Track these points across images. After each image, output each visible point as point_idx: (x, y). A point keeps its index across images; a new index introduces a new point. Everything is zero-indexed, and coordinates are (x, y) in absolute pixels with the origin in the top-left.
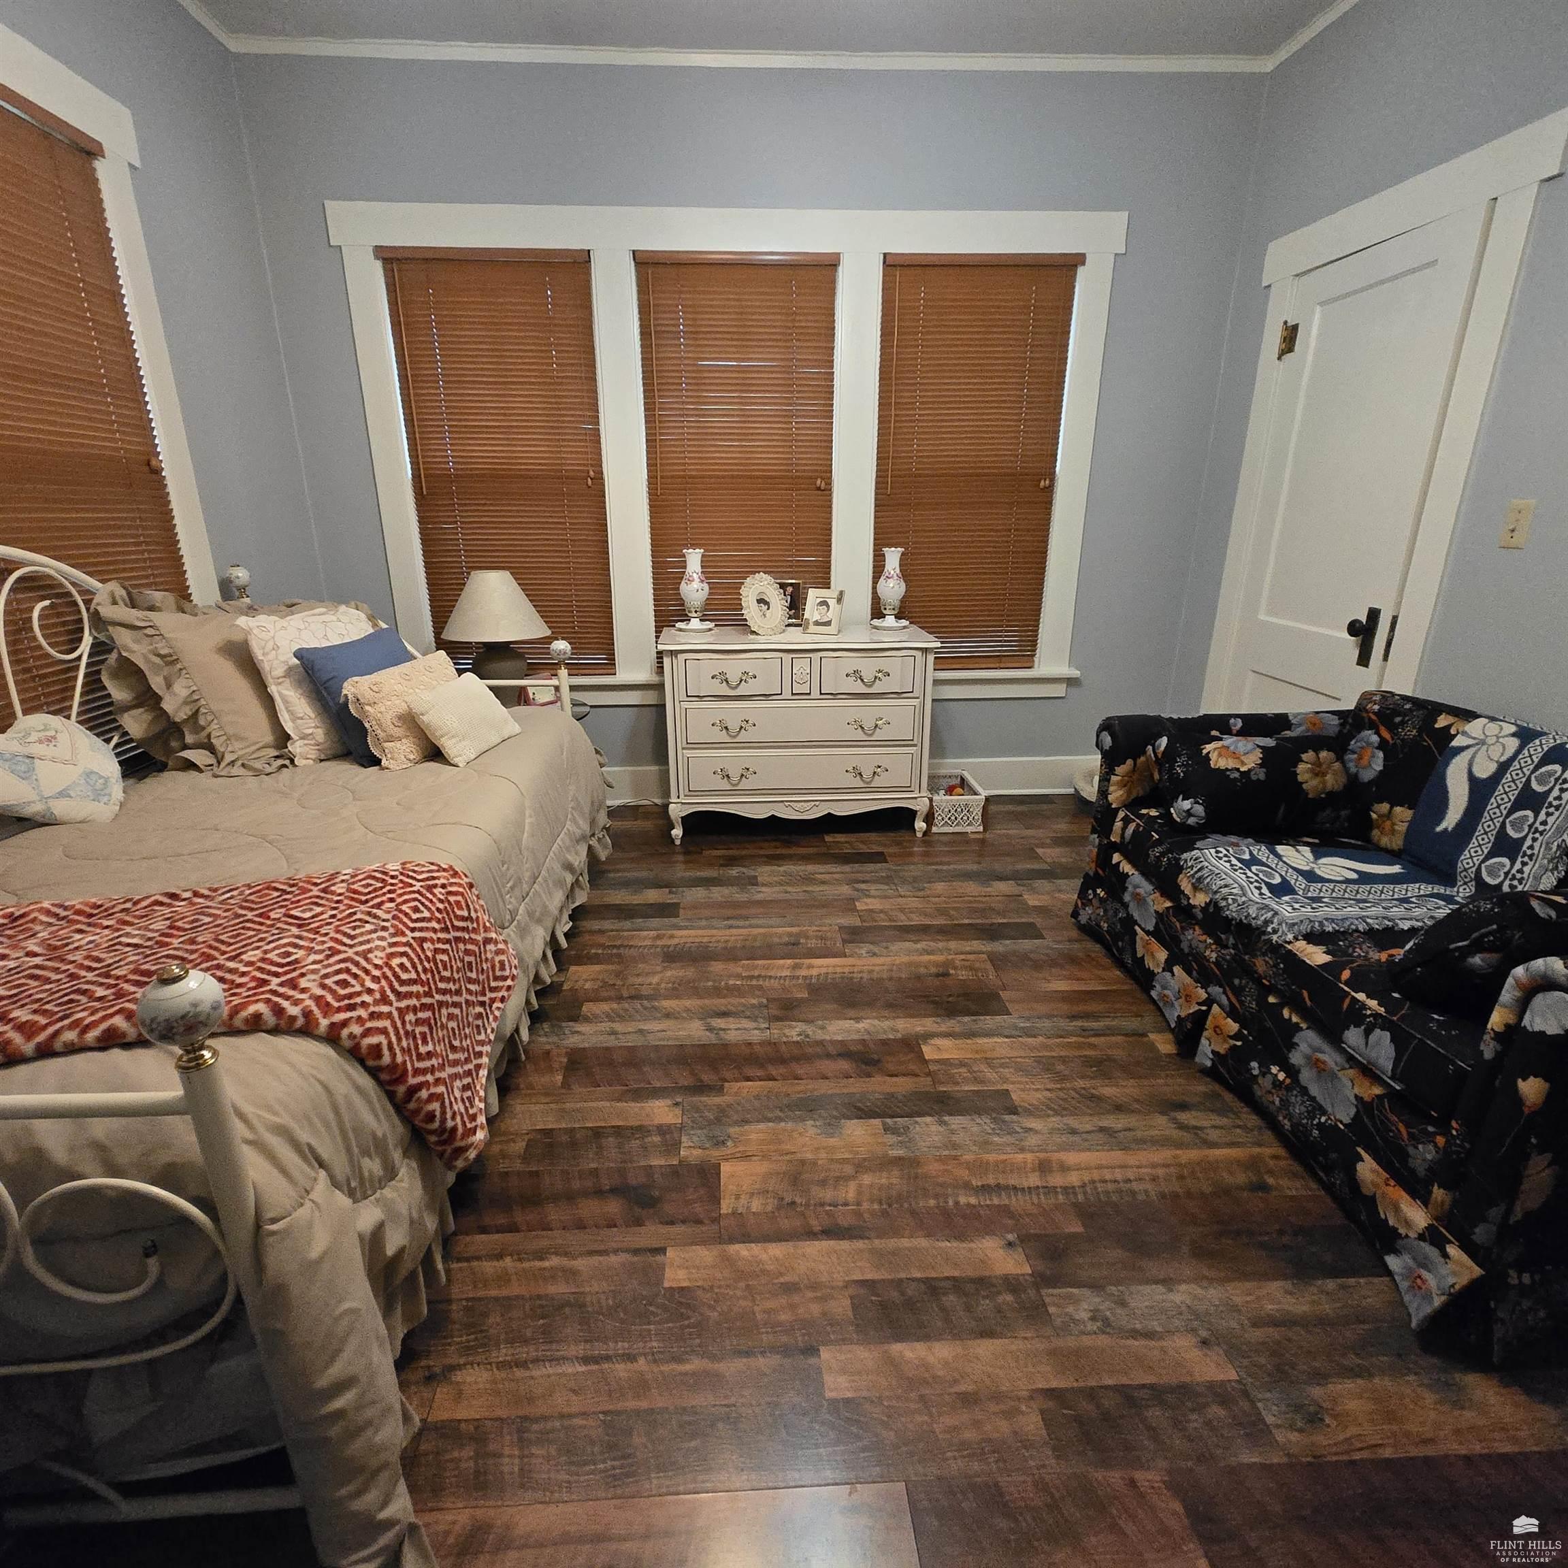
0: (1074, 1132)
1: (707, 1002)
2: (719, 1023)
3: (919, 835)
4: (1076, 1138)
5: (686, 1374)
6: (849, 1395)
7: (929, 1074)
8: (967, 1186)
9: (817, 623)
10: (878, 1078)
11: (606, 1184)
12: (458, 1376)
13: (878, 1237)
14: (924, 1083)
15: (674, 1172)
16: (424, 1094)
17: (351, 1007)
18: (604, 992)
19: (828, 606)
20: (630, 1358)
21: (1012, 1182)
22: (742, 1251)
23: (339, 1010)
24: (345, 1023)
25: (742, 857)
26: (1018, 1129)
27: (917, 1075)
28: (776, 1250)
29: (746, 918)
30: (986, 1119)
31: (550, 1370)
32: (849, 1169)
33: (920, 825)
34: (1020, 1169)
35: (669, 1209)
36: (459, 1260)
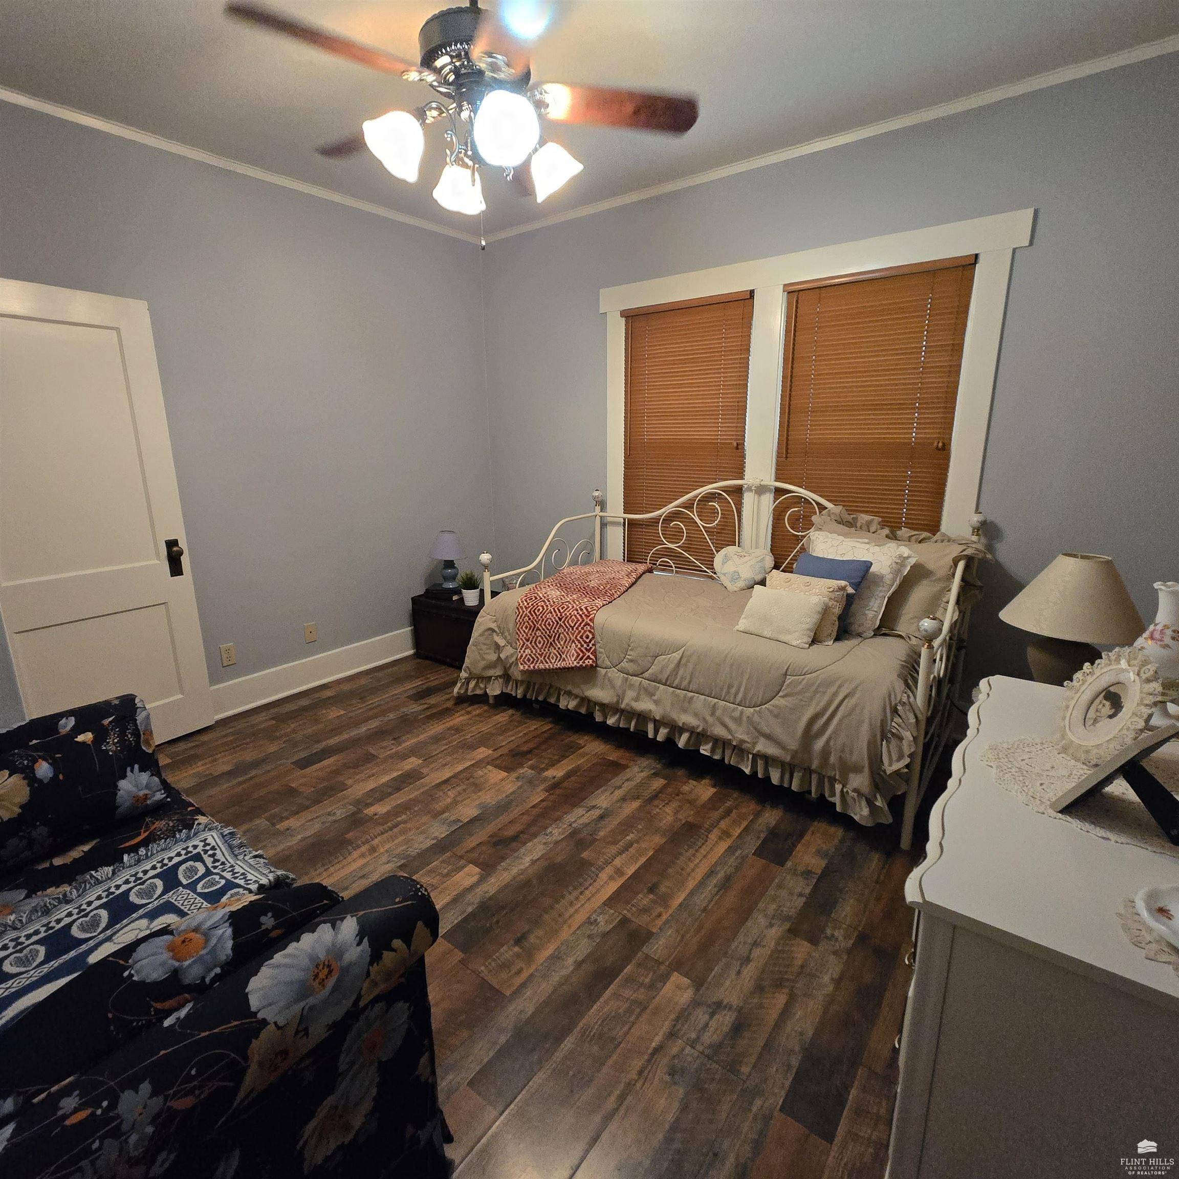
0: (363, 877)
4: (360, 875)
7: (461, 857)
8: (405, 822)
10: (485, 838)
13: (429, 789)
14: (459, 851)
15: (524, 763)
21: (386, 835)
26: (394, 859)
27: (467, 852)
28: (459, 769)
30: (414, 853)
32: (459, 800)
34: (383, 843)
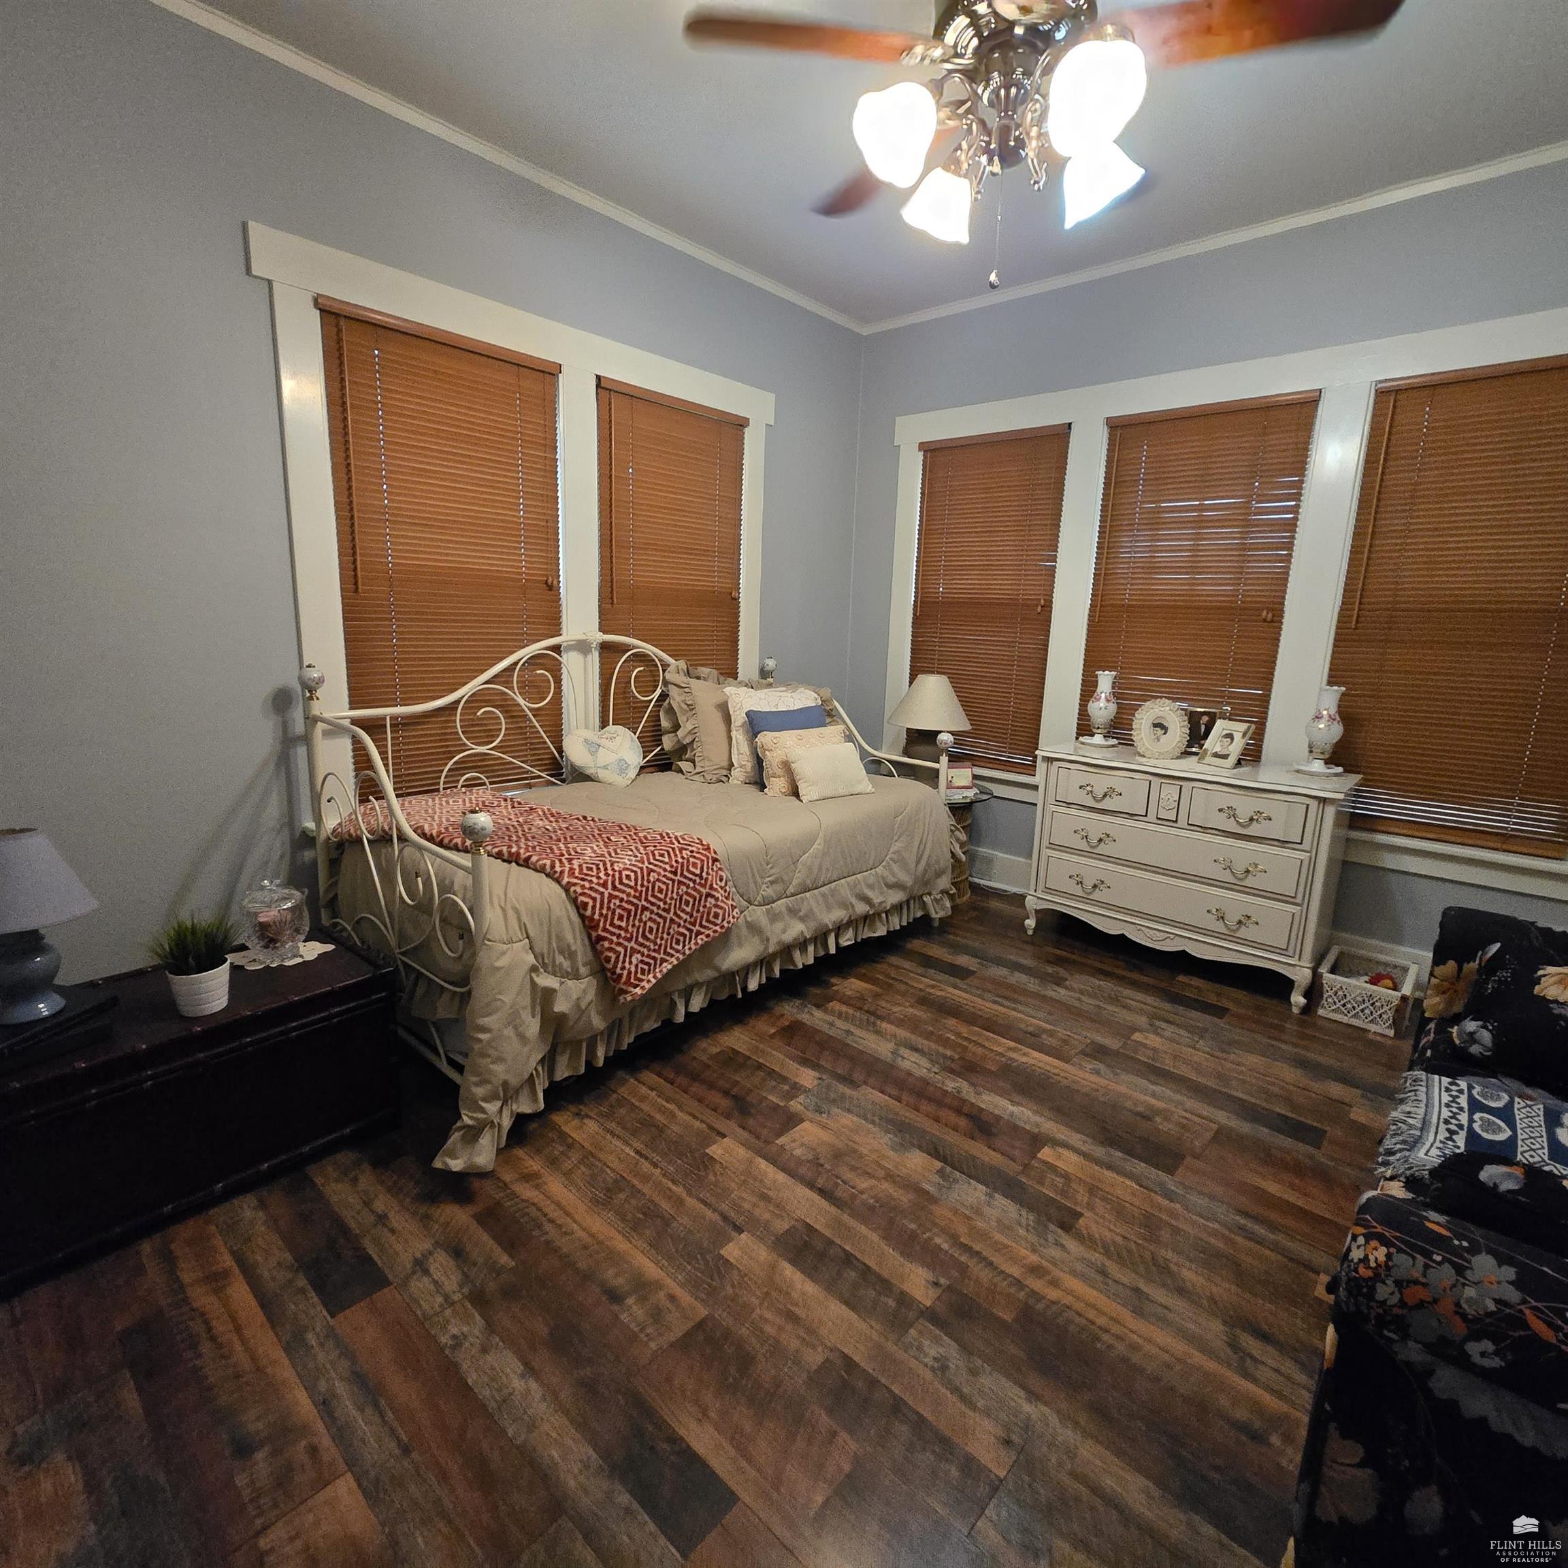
0: (1103, 1273)
1: (913, 1037)
2: (905, 1052)
3: (1295, 1010)
4: (1099, 1278)
5: (670, 1190)
6: (731, 1260)
7: (1026, 1165)
8: (953, 1236)
9: (1216, 755)
10: (978, 1144)
11: (735, 1091)
12: (586, 1121)
13: (849, 1215)
14: (1013, 1168)
15: (776, 1107)
16: (606, 944)
17: (583, 880)
18: (857, 1003)
19: (1232, 739)
20: (656, 1166)
21: (994, 1259)
22: (763, 1164)
23: (577, 877)
24: (575, 884)
25: (1074, 962)
26: (1051, 1239)
27: (1014, 1160)
28: (781, 1177)
29: (1015, 1001)
30: (1032, 1217)
31: (619, 1143)
32: (881, 1173)
33: (1298, 999)
34: (1013, 1258)
35: (751, 1122)
36: (636, 1079)
